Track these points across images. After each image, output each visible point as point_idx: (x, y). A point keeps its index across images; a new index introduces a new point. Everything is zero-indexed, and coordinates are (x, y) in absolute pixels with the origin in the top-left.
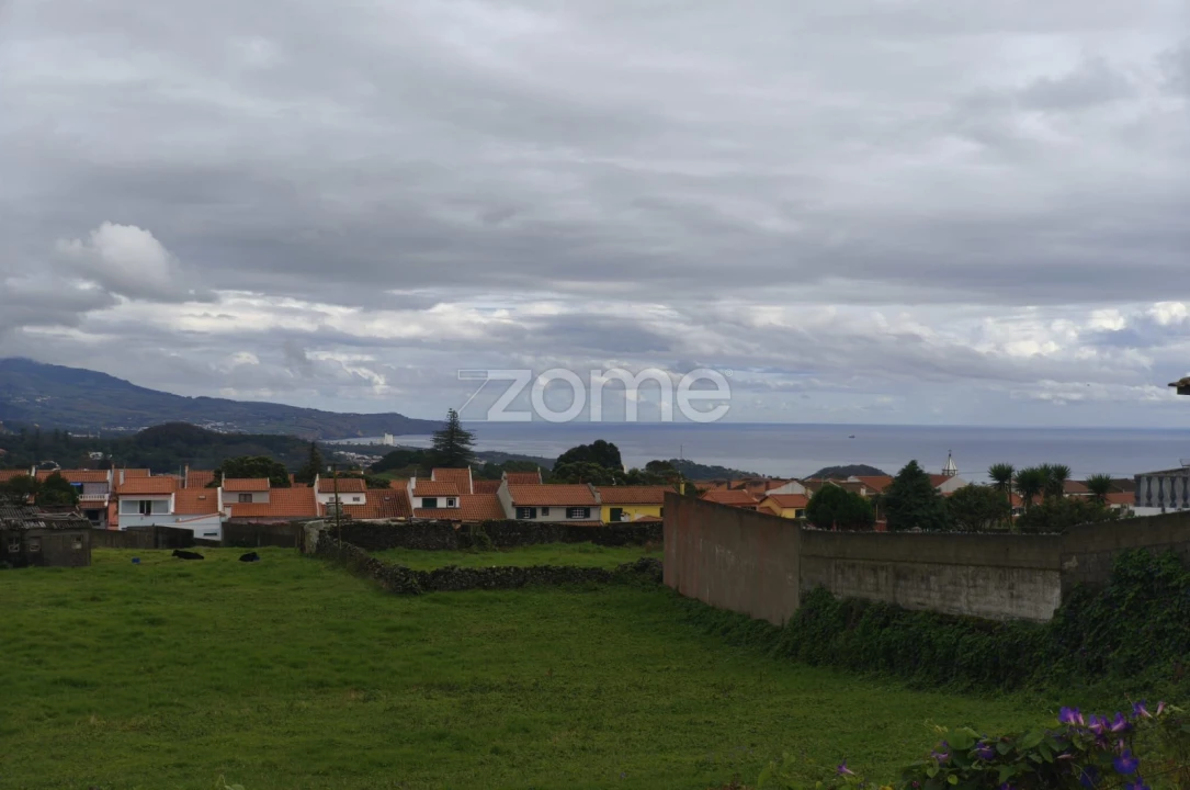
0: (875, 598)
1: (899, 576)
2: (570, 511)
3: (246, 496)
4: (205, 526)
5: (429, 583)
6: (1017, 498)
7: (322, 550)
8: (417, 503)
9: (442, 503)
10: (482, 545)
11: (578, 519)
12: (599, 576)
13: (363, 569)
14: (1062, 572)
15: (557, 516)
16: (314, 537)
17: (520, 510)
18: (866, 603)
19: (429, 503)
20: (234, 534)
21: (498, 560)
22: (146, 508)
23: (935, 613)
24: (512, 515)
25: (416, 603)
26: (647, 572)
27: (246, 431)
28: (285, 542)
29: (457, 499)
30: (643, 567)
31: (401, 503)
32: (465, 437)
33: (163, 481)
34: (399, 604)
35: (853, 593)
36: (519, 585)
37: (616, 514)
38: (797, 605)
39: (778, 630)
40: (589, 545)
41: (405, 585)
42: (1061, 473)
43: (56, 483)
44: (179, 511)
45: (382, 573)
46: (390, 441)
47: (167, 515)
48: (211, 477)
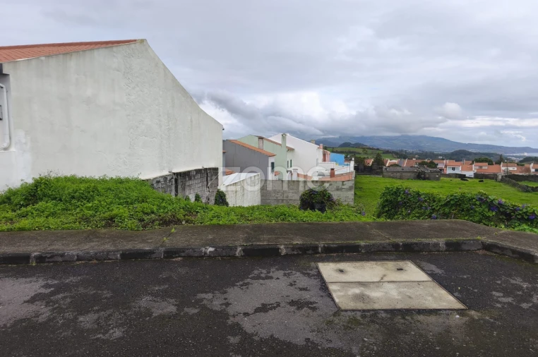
3: (481, 167)
4: (469, 174)
7: (502, 180)
8: (533, 170)
13: (514, 185)
16: (500, 177)
20: (477, 176)
22: (454, 169)
25: (530, 194)
28: (493, 178)
31: (528, 170)
33: (458, 163)
41: (526, 190)
43: (432, 163)
44: (462, 170)
45: (520, 187)
46: (526, 154)
47: (459, 171)
48: (471, 162)
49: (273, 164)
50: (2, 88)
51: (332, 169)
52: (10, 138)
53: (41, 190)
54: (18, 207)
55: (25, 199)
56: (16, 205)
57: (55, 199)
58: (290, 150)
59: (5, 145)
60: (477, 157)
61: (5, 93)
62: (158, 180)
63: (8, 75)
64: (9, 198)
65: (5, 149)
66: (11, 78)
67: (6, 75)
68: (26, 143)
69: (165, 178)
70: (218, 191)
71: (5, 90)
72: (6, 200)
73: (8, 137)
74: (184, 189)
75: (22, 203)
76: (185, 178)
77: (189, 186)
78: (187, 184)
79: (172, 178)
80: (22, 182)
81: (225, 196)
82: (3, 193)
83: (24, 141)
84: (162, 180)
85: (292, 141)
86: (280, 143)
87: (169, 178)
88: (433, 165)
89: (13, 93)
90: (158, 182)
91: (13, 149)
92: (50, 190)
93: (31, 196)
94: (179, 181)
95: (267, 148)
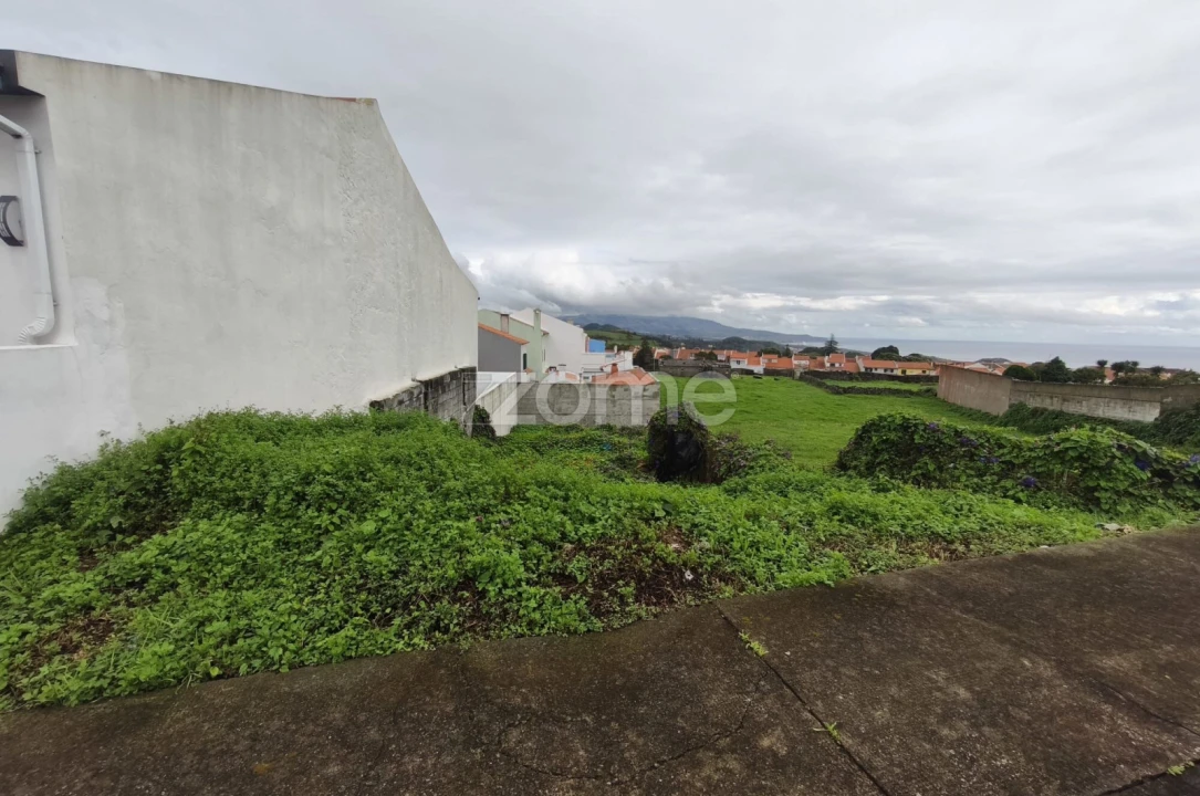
0: (1051, 408)
1: (1064, 400)
2: (885, 370)
3: (770, 360)
4: (759, 369)
5: (846, 391)
6: (1109, 373)
7: (801, 378)
8: (828, 365)
9: (837, 365)
10: (857, 380)
11: (889, 373)
12: (911, 393)
13: (820, 385)
14: (1162, 403)
15: (881, 371)
16: (798, 374)
17: (866, 369)
18: (1046, 410)
19: (833, 365)
20: (768, 372)
21: (865, 385)
22: (738, 362)
23: (1083, 415)
24: (863, 370)
25: (842, 397)
26: (931, 393)
27: (756, 339)
28: (786, 375)
29: (842, 365)
30: (928, 391)
31: (822, 365)
32: (836, 343)
33: (742, 355)
34: (836, 397)
35: (1038, 405)
36: (879, 394)
37: (904, 372)
38: (1007, 408)
39: (996, 417)
40: (897, 382)
41: (837, 391)
42: (1135, 364)
43: (711, 353)
44: (749, 363)
45: (828, 387)
46: (805, 344)
47: (744, 365)
48: (756, 353)
49: (525, 355)
50: (18, 136)
51: (614, 365)
52: (56, 305)
53: (183, 475)
54: (104, 535)
55: (127, 505)
56: (93, 530)
57: (235, 503)
58: (546, 334)
59: (39, 327)
60: (763, 347)
61: (30, 158)
62: (400, 398)
63: (41, 96)
64: (64, 503)
65: (39, 339)
66: (53, 107)
67: (32, 98)
68: (111, 322)
69: (410, 392)
70: (477, 407)
71: (28, 146)
72: (51, 510)
73: (46, 300)
74: (436, 411)
75: (114, 522)
76: (437, 391)
77: (442, 404)
78: (440, 401)
79: (420, 393)
80: (101, 442)
81: (488, 417)
82: (38, 483)
83: (104, 314)
84: (405, 397)
85: (548, 323)
86: (532, 324)
87: (416, 392)
88: (712, 357)
89: (62, 161)
90: (401, 402)
91: (66, 340)
92: (212, 472)
93: (147, 493)
94: (430, 396)
95: (514, 332)
